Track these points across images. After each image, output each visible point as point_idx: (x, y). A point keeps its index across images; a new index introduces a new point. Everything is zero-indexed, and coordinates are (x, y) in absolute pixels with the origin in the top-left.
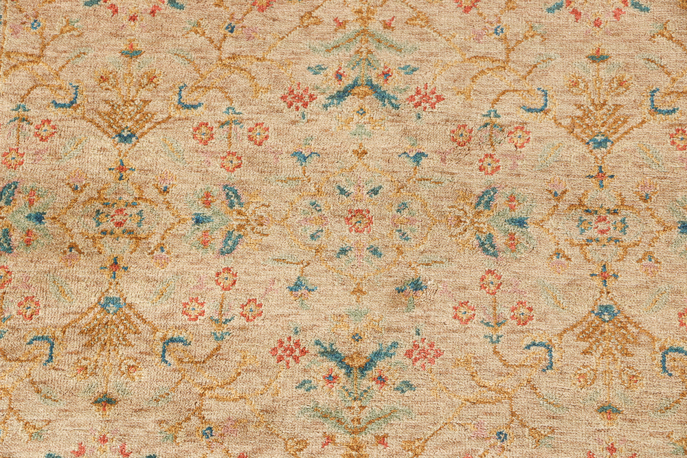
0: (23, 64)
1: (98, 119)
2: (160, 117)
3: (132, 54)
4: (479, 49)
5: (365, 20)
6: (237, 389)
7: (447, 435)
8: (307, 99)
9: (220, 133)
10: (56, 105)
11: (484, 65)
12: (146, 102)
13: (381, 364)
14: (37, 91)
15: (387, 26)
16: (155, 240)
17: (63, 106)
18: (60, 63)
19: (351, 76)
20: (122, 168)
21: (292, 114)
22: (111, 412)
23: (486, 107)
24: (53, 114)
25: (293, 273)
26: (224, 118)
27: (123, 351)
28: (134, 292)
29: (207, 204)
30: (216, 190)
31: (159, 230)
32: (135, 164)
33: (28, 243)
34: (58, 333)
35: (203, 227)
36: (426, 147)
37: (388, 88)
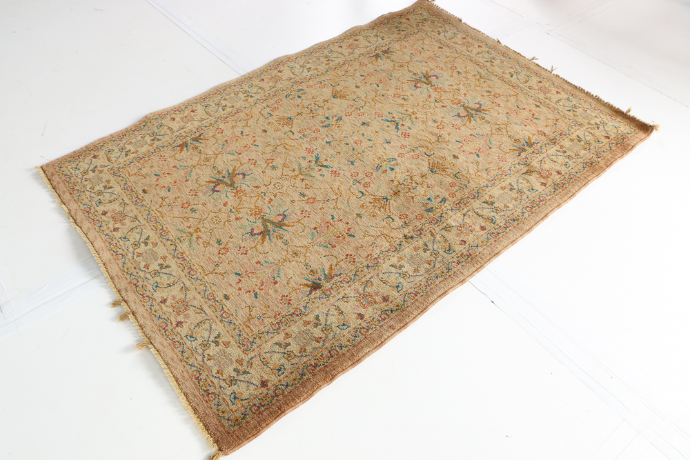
0: (389, 236)
1: (387, 207)
2: (372, 197)
3: (359, 216)
4: (283, 150)
5: (297, 176)
6: (425, 138)
7: (393, 102)
9: (363, 182)
10: (393, 220)
11: (287, 146)
12: (371, 203)
13: (390, 120)
14: (394, 227)
15: (294, 170)
16: (407, 174)
17: (392, 218)
18: (379, 229)
19: (317, 168)
20: (396, 193)
21: (341, 172)
22: (456, 154)
23: (300, 140)
24: (396, 219)
25: (386, 145)
26: (358, 184)
27: (441, 162)
28: (425, 169)
29: (386, 171)
30: (380, 172)
31: (404, 175)
32: (391, 192)
33: (438, 196)
34: (452, 175)
35: (393, 167)
36: (324, 143)
37: (314, 159)
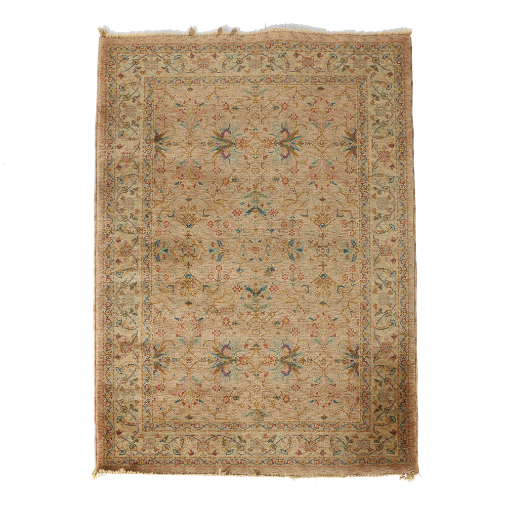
0: (159, 204)
1: (181, 221)
2: (198, 219)
3: (189, 200)
4: (289, 197)
5: (256, 188)
6: (224, 299)
7: (281, 311)
8: (240, 213)
9: (215, 224)
10: (169, 216)
11: (290, 202)
12: (194, 215)
13: (262, 292)
14: (163, 212)
15: (262, 190)
16: (199, 257)
17: (171, 216)
18: (169, 203)
19: (252, 205)
20: (188, 235)
21: (236, 218)
22: (190, 306)
23: (291, 215)
24: (168, 219)
25: (238, 266)
26: (216, 219)
27: (192, 289)
28: (194, 272)
29: (213, 246)
30: (215, 242)
31: (200, 254)
32: (192, 234)
33: (164, 258)
34: (175, 284)
35: (212, 253)
36: (274, 227)
37: (263, 209)
